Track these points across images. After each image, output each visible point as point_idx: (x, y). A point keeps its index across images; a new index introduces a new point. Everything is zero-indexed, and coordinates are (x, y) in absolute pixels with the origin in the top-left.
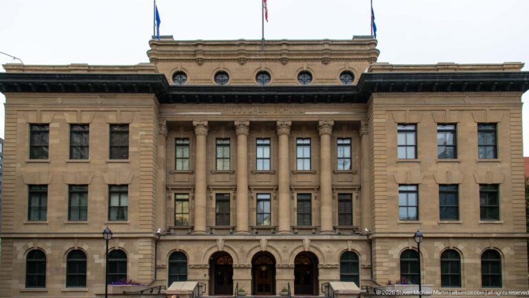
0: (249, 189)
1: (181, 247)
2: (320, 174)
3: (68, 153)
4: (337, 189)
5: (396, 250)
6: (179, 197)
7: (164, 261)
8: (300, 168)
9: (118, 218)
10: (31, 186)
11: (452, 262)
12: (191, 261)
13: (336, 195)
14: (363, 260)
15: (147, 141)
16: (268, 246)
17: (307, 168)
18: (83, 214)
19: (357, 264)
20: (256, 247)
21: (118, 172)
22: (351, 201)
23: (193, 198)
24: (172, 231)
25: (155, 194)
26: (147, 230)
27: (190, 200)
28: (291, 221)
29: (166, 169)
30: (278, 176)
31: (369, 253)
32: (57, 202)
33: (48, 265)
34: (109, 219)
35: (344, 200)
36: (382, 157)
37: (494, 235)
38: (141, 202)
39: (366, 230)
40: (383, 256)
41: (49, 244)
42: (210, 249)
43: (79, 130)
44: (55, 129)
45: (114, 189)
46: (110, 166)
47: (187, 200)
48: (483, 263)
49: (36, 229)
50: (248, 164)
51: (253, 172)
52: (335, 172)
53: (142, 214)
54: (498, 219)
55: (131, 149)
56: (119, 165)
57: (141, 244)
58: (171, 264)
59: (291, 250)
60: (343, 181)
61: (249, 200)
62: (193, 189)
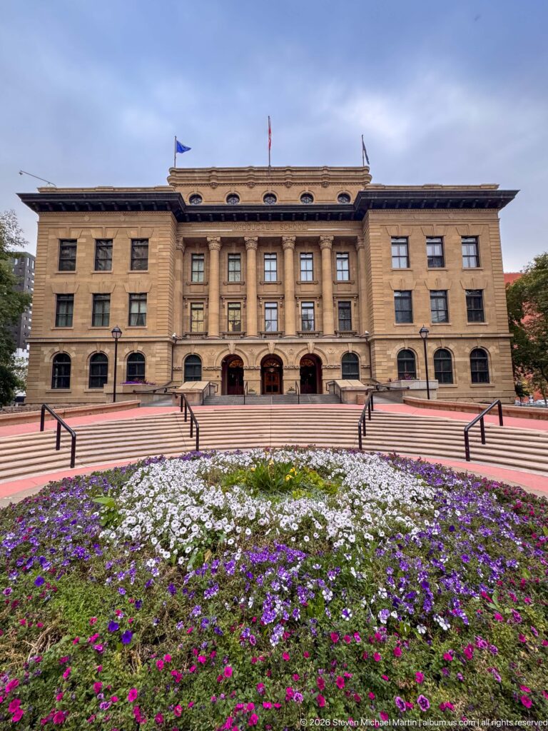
0: (258, 298)
1: (196, 351)
2: (322, 284)
3: (93, 265)
4: (337, 297)
5: (394, 351)
6: (194, 306)
7: (180, 363)
8: (303, 279)
9: (138, 324)
10: (59, 295)
11: (444, 360)
12: (205, 364)
13: (336, 303)
14: (363, 360)
15: (164, 254)
16: (275, 349)
17: (310, 279)
18: (106, 320)
19: (357, 364)
20: (265, 350)
21: (138, 282)
22: (349, 308)
23: (207, 307)
24: (188, 337)
25: (171, 302)
26: (164, 334)
27: (205, 308)
28: (296, 327)
29: (183, 280)
30: (284, 287)
31: (368, 354)
32: (82, 309)
33: (72, 368)
34: (129, 324)
35: (344, 307)
36: (378, 266)
37: (481, 336)
38: (159, 309)
39: (366, 332)
40: (381, 356)
41: (74, 348)
42: (223, 352)
43: (103, 245)
44: (82, 244)
45: (134, 298)
46: (131, 276)
47: (202, 309)
48: (472, 361)
49: (62, 334)
50: (257, 276)
51: (260, 283)
52: (335, 283)
53: (159, 320)
54: (483, 321)
55: (150, 261)
56: (139, 276)
57: (158, 347)
58: (186, 367)
59: (296, 353)
60: (342, 290)
61: (258, 308)
62: (206, 298)
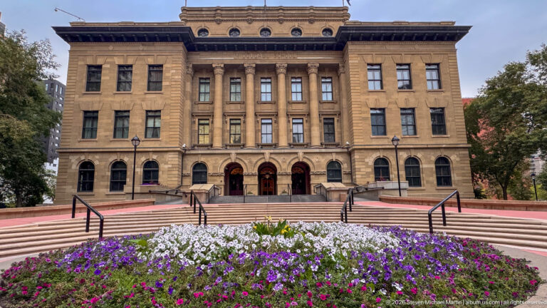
0: (256, 115)
1: (202, 159)
2: (309, 104)
3: (115, 87)
4: (322, 115)
5: (371, 159)
6: (202, 122)
7: (189, 170)
8: (294, 99)
9: (153, 136)
10: (86, 112)
11: (413, 167)
12: (210, 171)
13: (322, 119)
14: (345, 167)
15: (177, 77)
16: (270, 158)
17: (299, 99)
18: (125, 133)
19: (340, 171)
20: (261, 159)
21: (154, 101)
22: (333, 124)
23: (212, 122)
24: (196, 148)
25: (182, 117)
26: (175, 145)
27: (210, 124)
28: (288, 139)
29: (192, 100)
30: (277, 106)
31: (349, 162)
32: (105, 124)
33: (96, 174)
34: (146, 137)
35: (328, 123)
36: (357, 88)
37: (444, 146)
38: (171, 123)
39: (347, 143)
40: (360, 163)
41: (97, 157)
42: (226, 160)
43: (125, 70)
44: (106, 69)
45: (150, 114)
46: (148, 96)
47: (208, 124)
48: (436, 167)
49: (88, 145)
50: (255, 96)
51: (258, 102)
52: (321, 102)
53: (171, 133)
54: (445, 134)
55: (164, 84)
56: (154, 96)
57: (170, 156)
58: (194, 173)
59: (288, 161)
60: (327, 109)
61: (255, 124)
62: (212, 115)
